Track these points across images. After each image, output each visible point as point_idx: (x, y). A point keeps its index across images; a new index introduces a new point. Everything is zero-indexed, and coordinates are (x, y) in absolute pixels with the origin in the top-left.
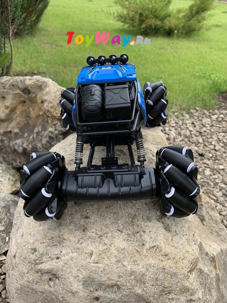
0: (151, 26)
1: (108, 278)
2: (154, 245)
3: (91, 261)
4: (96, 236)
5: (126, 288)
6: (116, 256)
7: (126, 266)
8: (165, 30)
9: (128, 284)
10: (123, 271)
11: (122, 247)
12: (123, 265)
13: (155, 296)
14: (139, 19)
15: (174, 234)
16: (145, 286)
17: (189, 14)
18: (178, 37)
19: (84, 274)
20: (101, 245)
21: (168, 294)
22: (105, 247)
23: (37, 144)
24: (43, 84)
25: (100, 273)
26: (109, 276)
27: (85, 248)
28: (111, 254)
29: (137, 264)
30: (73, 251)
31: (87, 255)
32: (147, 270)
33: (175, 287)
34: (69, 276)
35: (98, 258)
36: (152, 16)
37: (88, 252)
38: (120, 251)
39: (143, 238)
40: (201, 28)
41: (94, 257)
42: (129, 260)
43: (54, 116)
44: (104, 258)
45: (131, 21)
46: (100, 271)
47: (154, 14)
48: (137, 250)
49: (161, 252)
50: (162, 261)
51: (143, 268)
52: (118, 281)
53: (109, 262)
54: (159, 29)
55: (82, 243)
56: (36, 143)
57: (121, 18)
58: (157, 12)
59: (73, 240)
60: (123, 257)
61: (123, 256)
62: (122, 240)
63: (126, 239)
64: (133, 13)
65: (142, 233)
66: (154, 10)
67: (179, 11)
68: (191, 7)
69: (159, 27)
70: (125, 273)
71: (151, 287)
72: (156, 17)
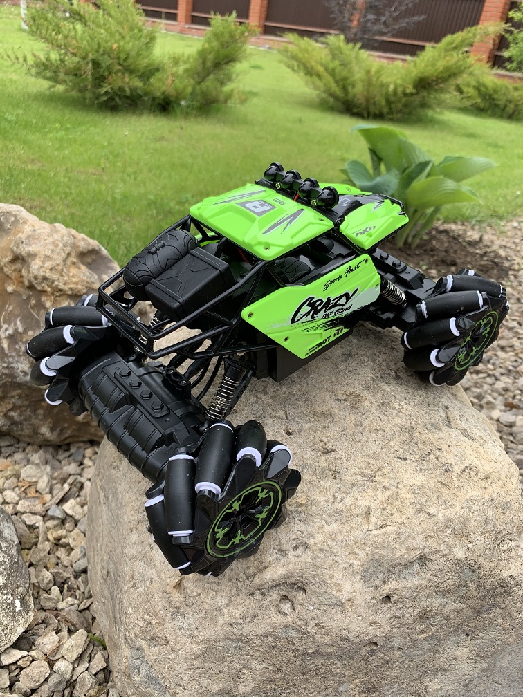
0: (121, 89)
1: (408, 548)
2: (466, 465)
3: (371, 527)
4: (364, 478)
5: (438, 556)
6: (412, 504)
7: (434, 516)
8: (154, 99)
9: (443, 547)
10: (432, 525)
11: (419, 484)
12: (429, 514)
13: (487, 552)
14: (92, 74)
15: (482, 443)
16: (470, 540)
17: (200, 69)
18: (187, 115)
19: (362, 556)
20: (379, 493)
21: (501, 544)
22: (389, 493)
24: (7, 220)
25: (392, 543)
26: (407, 544)
27: (352, 507)
28: (402, 503)
29: (451, 506)
30: (329, 520)
31: (360, 519)
32: (470, 510)
33: (510, 527)
34: (332, 572)
35: (382, 518)
36: (120, 68)
37: (360, 512)
38: (417, 492)
39: (443, 460)
40: (229, 97)
41: (374, 518)
42: (436, 502)
43: (61, 290)
44: (392, 514)
45: (71, 78)
46: (391, 539)
47: (125, 64)
48: (442, 483)
49: (479, 475)
50: (485, 488)
51: (462, 508)
52: (425, 547)
53: (403, 517)
54: (140, 97)
55: (342, 500)
57: (45, 69)
58: (130, 61)
59: (323, 499)
60: (426, 501)
61: (424, 500)
62: (412, 472)
63: (418, 468)
64: (76, 59)
65: (438, 453)
66: (123, 56)
67: (176, 61)
68: (202, 54)
69: (140, 92)
70: (435, 528)
71: (479, 538)
72: (130, 71)
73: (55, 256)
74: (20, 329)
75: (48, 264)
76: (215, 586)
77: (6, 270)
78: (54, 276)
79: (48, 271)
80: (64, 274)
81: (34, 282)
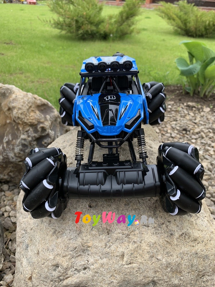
0: (87, 31)
1: (144, 276)
2: (182, 232)
3: (124, 263)
4: (124, 236)
5: (163, 282)
6: (148, 252)
7: (160, 260)
8: (101, 34)
9: (165, 277)
10: (159, 266)
11: (153, 241)
12: (157, 259)
13: (192, 282)
14: (76, 26)
15: (196, 218)
16: (182, 275)
17: (120, 20)
18: (114, 40)
19: (118, 278)
20: (130, 244)
21: (203, 278)
22: (136, 245)
23: (9, 154)
24: (7, 92)
25: (135, 273)
26: (144, 274)
27: (114, 251)
28: (143, 251)
29: (171, 255)
30: (102, 257)
31: (118, 258)
32: (182, 259)
33: (208, 269)
34: (102, 285)
35: (130, 259)
36: (87, 22)
37: (118, 254)
38: (152, 246)
39: (170, 228)
40: (132, 32)
41: (126, 258)
42: (162, 253)
43: (26, 123)
44: (137, 257)
45: (68, 28)
46: (135, 271)
47: (89, 21)
48: (167, 242)
49: (190, 238)
50: (193, 246)
51: (178, 257)
52: (155, 277)
53: (143, 259)
54: (95, 34)
55: (110, 246)
56: (7, 153)
57: (58, 25)
58: (91, 19)
59: (100, 245)
60: (156, 251)
61: (155, 251)
62: (151, 234)
63: (154, 232)
64: (69, 20)
65: (168, 224)
66: (88, 17)
67: (111, 17)
68: (121, 14)
69: (95, 32)
70: (161, 267)
71: (187, 274)
72: (91, 23)
73: (23, 108)
74: (11, 139)
75: (20, 111)
76: (45, 283)
77: (6, 113)
78: (23, 117)
79: (20, 115)
80: (27, 116)
81: (15, 119)
